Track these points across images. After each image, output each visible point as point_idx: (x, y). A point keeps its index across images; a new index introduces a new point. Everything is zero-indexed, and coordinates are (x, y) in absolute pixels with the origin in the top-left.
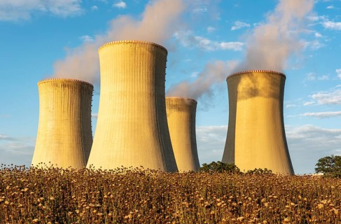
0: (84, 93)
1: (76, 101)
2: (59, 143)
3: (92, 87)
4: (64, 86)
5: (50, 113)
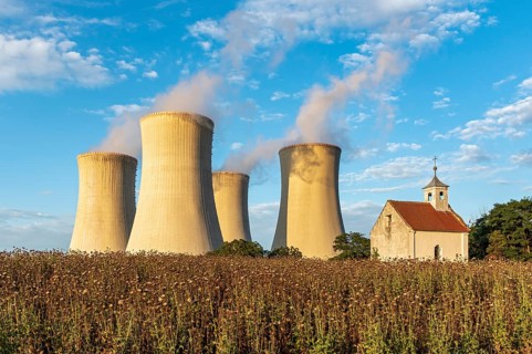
0: (126, 168)
1: (119, 176)
2: (100, 221)
3: (136, 161)
4: (105, 159)
5: (90, 189)
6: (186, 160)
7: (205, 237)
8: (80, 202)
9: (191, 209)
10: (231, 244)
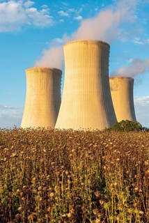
0: (56, 76)
1: (50, 81)
2: (39, 110)
3: (61, 72)
4: (42, 71)
5: (33, 90)
6: (93, 69)
7: (106, 119)
8: (27, 98)
9: (96, 101)
10: (120, 123)
